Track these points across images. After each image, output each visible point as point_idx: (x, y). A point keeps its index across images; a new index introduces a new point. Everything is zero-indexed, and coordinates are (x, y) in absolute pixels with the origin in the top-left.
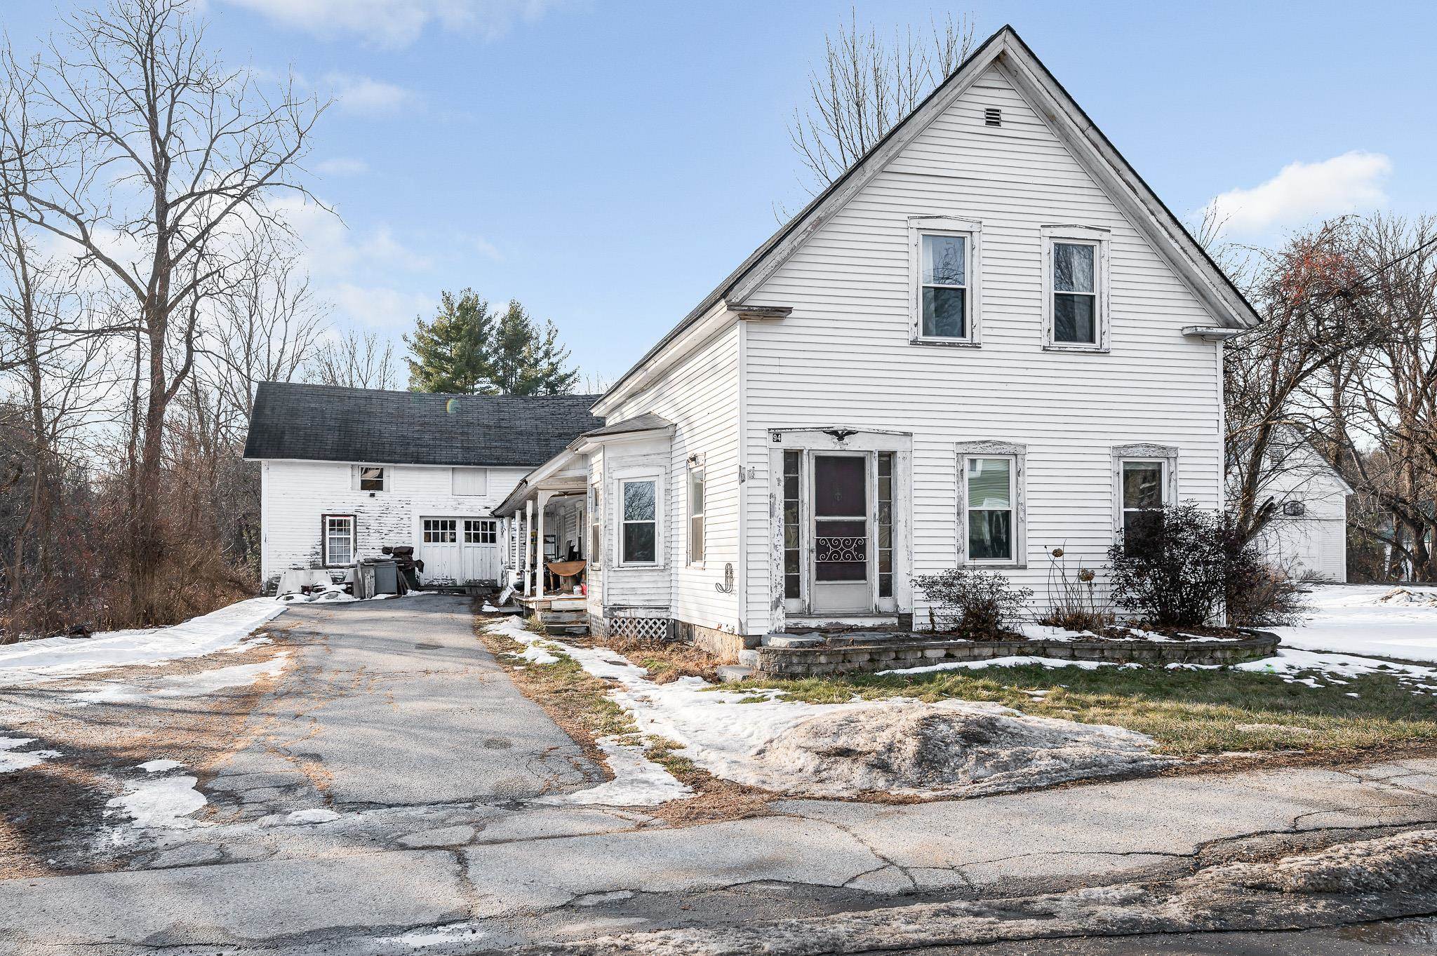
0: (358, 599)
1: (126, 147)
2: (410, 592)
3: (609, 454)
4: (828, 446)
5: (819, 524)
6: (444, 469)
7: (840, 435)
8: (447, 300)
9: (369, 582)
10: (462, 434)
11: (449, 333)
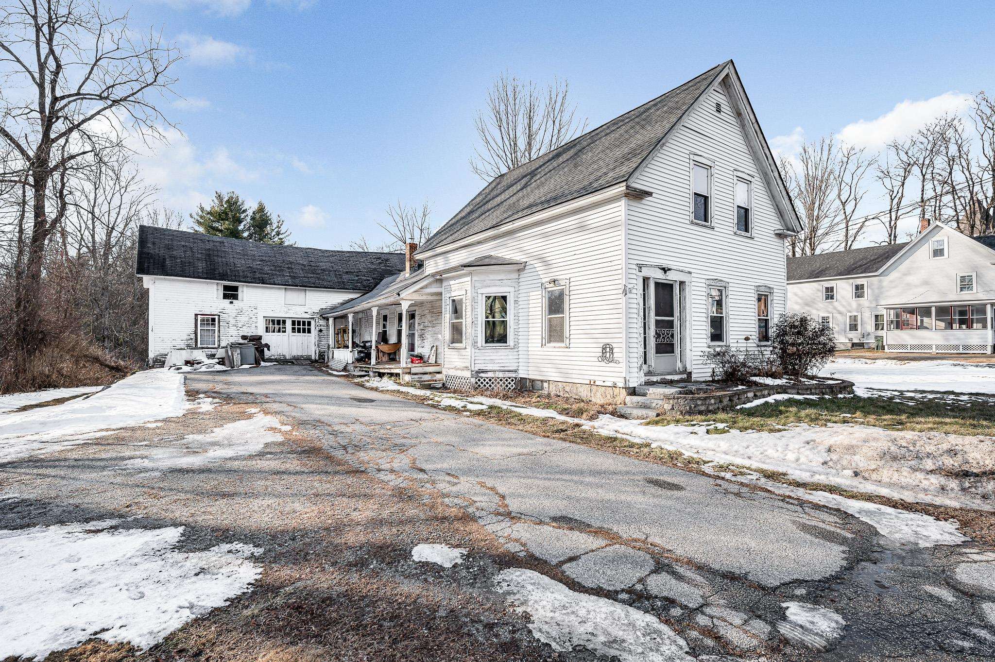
0: (229, 368)
1: (12, 54)
2: (263, 364)
3: (475, 278)
4: (659, 275)
5: (657, 321)
6: (279, 289)
7: (665, 270)
8: (219, 197)
9: (237, 357)
10: (288, 268)
11: (221, 216)
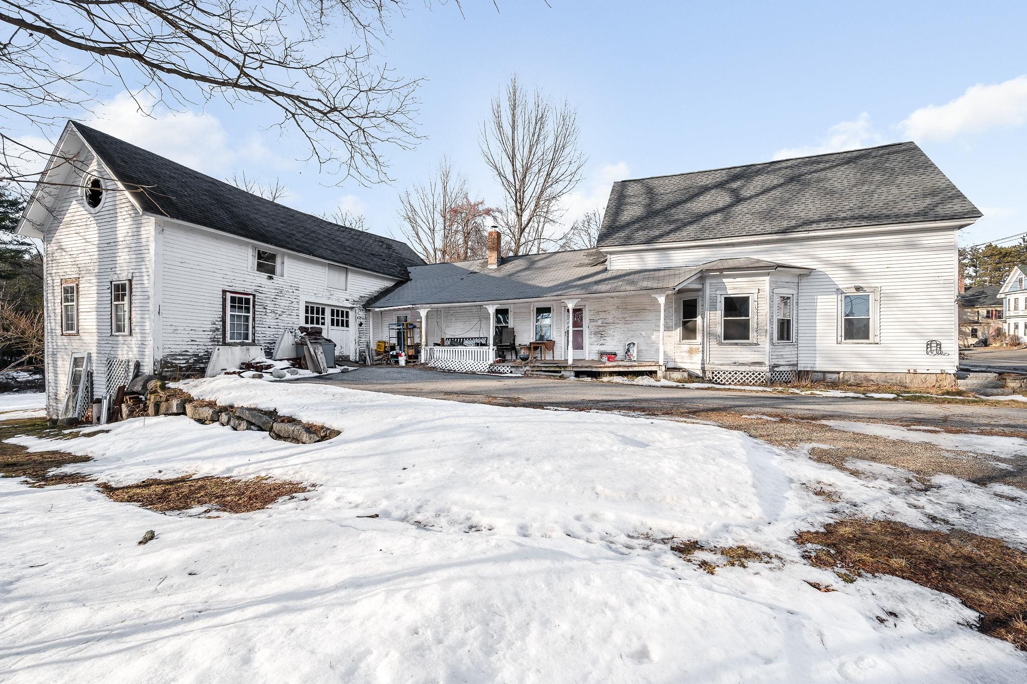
0: (319, 375)
6: (323, 264)
9: (321, 358)
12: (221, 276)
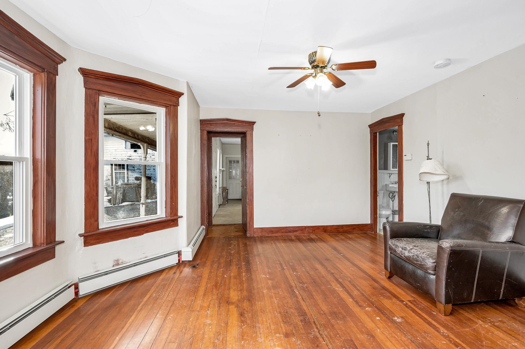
12: (110, 154)
